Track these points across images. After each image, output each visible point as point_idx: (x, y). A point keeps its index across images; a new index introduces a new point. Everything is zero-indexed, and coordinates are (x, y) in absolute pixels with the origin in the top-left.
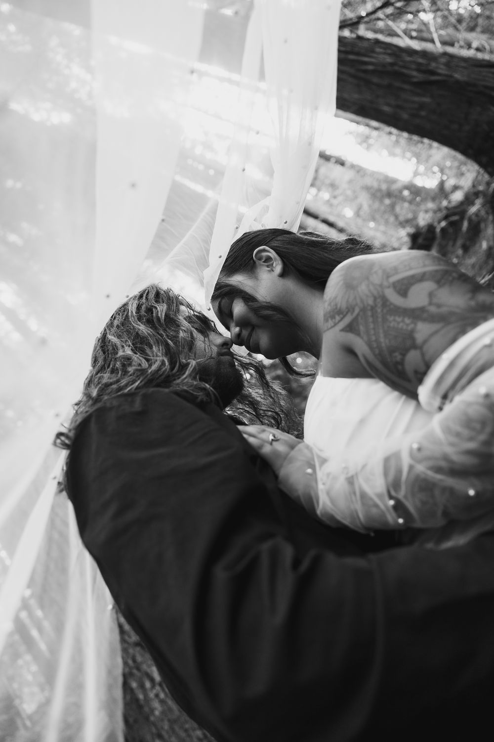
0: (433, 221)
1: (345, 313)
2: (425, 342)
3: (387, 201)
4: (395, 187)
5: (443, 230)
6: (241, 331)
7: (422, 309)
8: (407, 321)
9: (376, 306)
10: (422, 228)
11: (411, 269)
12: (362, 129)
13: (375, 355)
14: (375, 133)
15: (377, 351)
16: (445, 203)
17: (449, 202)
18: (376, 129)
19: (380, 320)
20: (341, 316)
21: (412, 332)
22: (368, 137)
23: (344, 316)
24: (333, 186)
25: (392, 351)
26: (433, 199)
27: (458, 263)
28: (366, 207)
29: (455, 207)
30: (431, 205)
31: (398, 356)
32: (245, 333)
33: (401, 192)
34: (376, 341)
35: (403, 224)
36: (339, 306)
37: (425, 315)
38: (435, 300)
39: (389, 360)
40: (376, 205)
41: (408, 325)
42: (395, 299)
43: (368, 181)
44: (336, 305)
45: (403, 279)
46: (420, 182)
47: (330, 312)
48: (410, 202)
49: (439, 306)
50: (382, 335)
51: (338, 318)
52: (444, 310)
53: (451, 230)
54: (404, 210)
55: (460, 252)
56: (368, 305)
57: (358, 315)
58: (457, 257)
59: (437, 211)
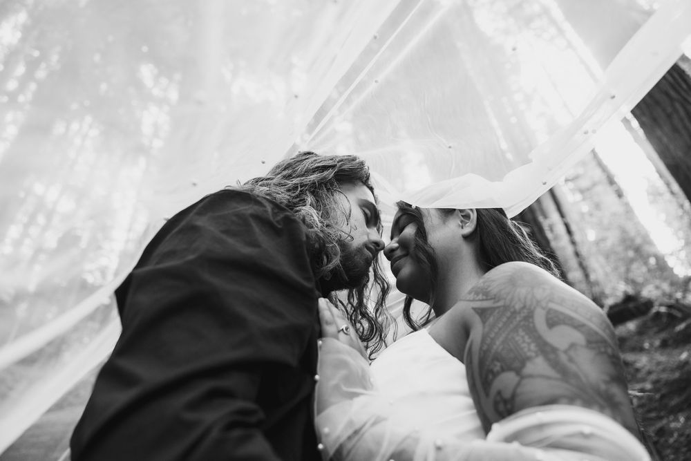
0: (656, 300)
1: (489, 298)
2: (531, 376)
3: (631, 254)
4: (647, 248)
5: (658, 314)
6: (397, 248)
7: (554, 350)
8: (533, 347)
9: (519, 313)
10: (642, 298)
11: (576, 311)
12: (660, 184)
13: (481, 349)
14: (668, 196)
15: (485, 348)
16: (679, 295)
17: (684, 297)
18: (672, 193)
19: (512, 326)
20: (484, 297)
21: (529, 359)
22: (660, 194)
23: (486, 300)
24: (598, 206)
25: (497, 358)
26: (672, 284)
27: (647, 350)
28: (609, 243)
29: (684, 306)
30: (666, 287)
31: (497, 367)
32: (398, 253)
33: (649, 256)
34: (493, 339)
35: (629, 281)
36: (489, 289)
37: (552, 356)
38: (572, 353)
39: (487, 363)
40: (620, 249)
41: (529, 350)
42: (540, 321)
43: (630, 227)
44: (489, 286)
45: (562, 313)
46: (671, 262)
47: (479, 288)
48: (649, 271)
49: (571, 360)
50: (501, 339)
51: (480, 297)
52: (573, 367)
53: (665, 320)
54: (639, 271)
55: (657, 343)
56: (514, 307)
57: (498, 307)
58: (651, 345)
59: (667, 295)
